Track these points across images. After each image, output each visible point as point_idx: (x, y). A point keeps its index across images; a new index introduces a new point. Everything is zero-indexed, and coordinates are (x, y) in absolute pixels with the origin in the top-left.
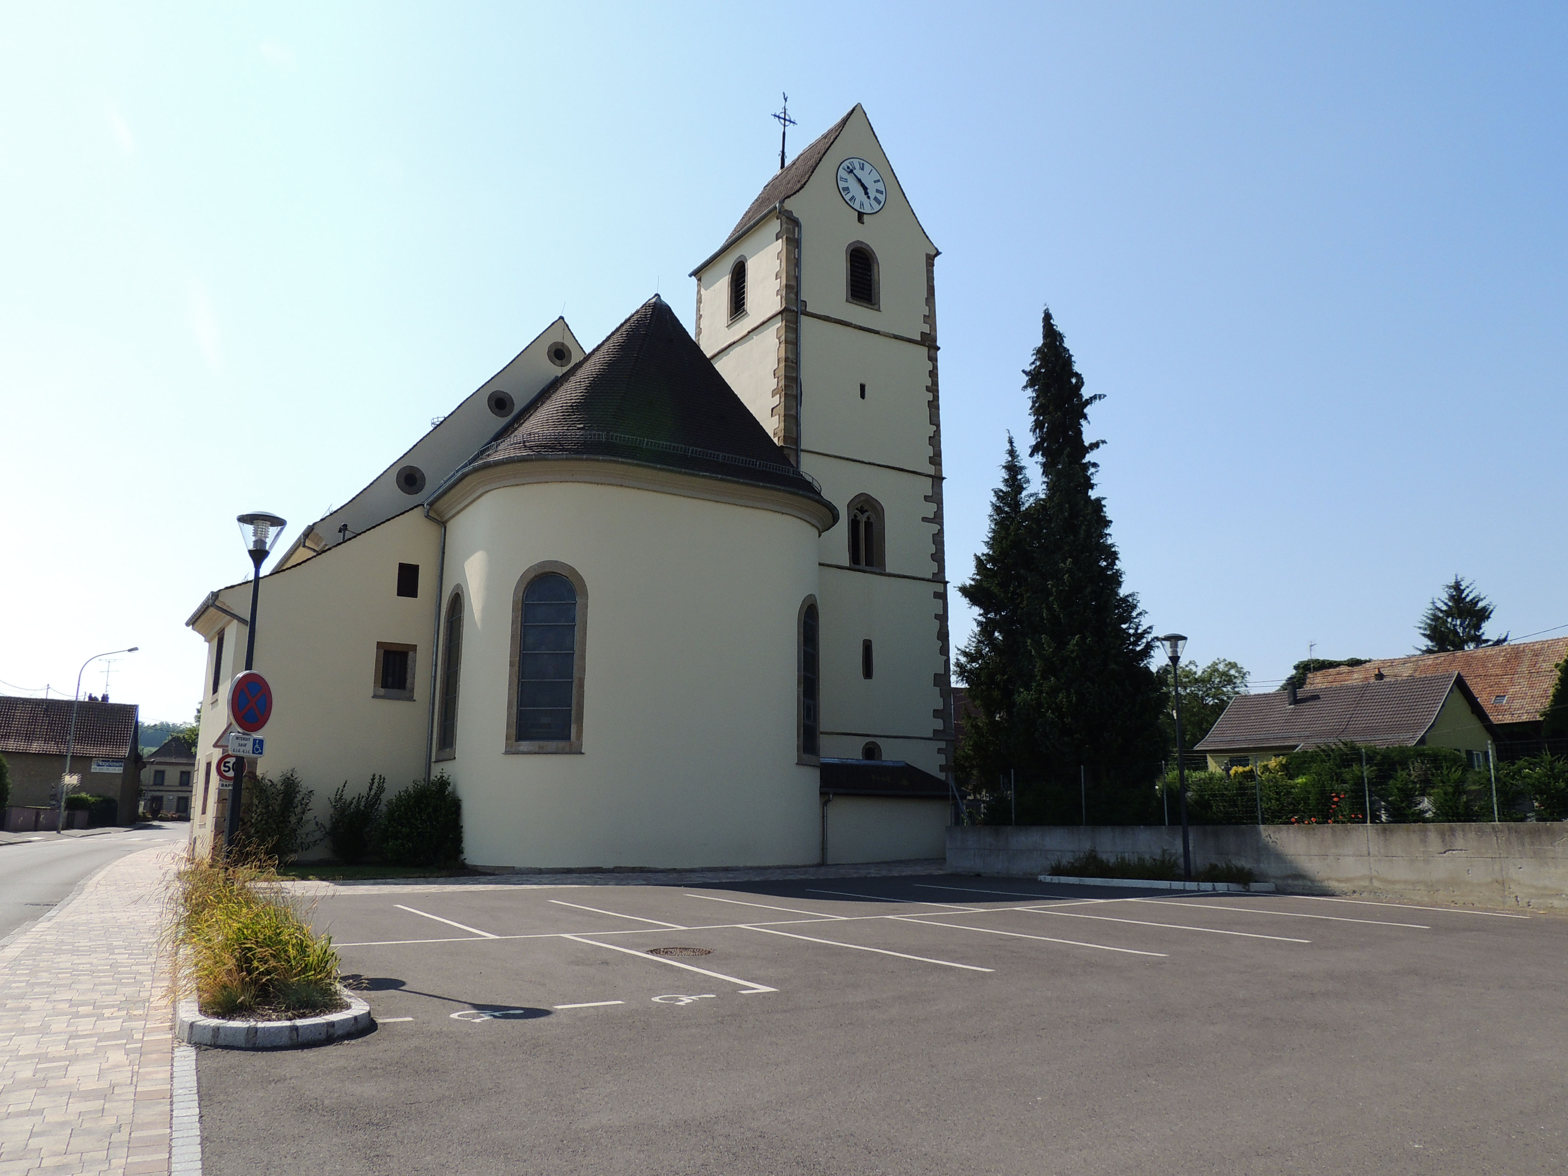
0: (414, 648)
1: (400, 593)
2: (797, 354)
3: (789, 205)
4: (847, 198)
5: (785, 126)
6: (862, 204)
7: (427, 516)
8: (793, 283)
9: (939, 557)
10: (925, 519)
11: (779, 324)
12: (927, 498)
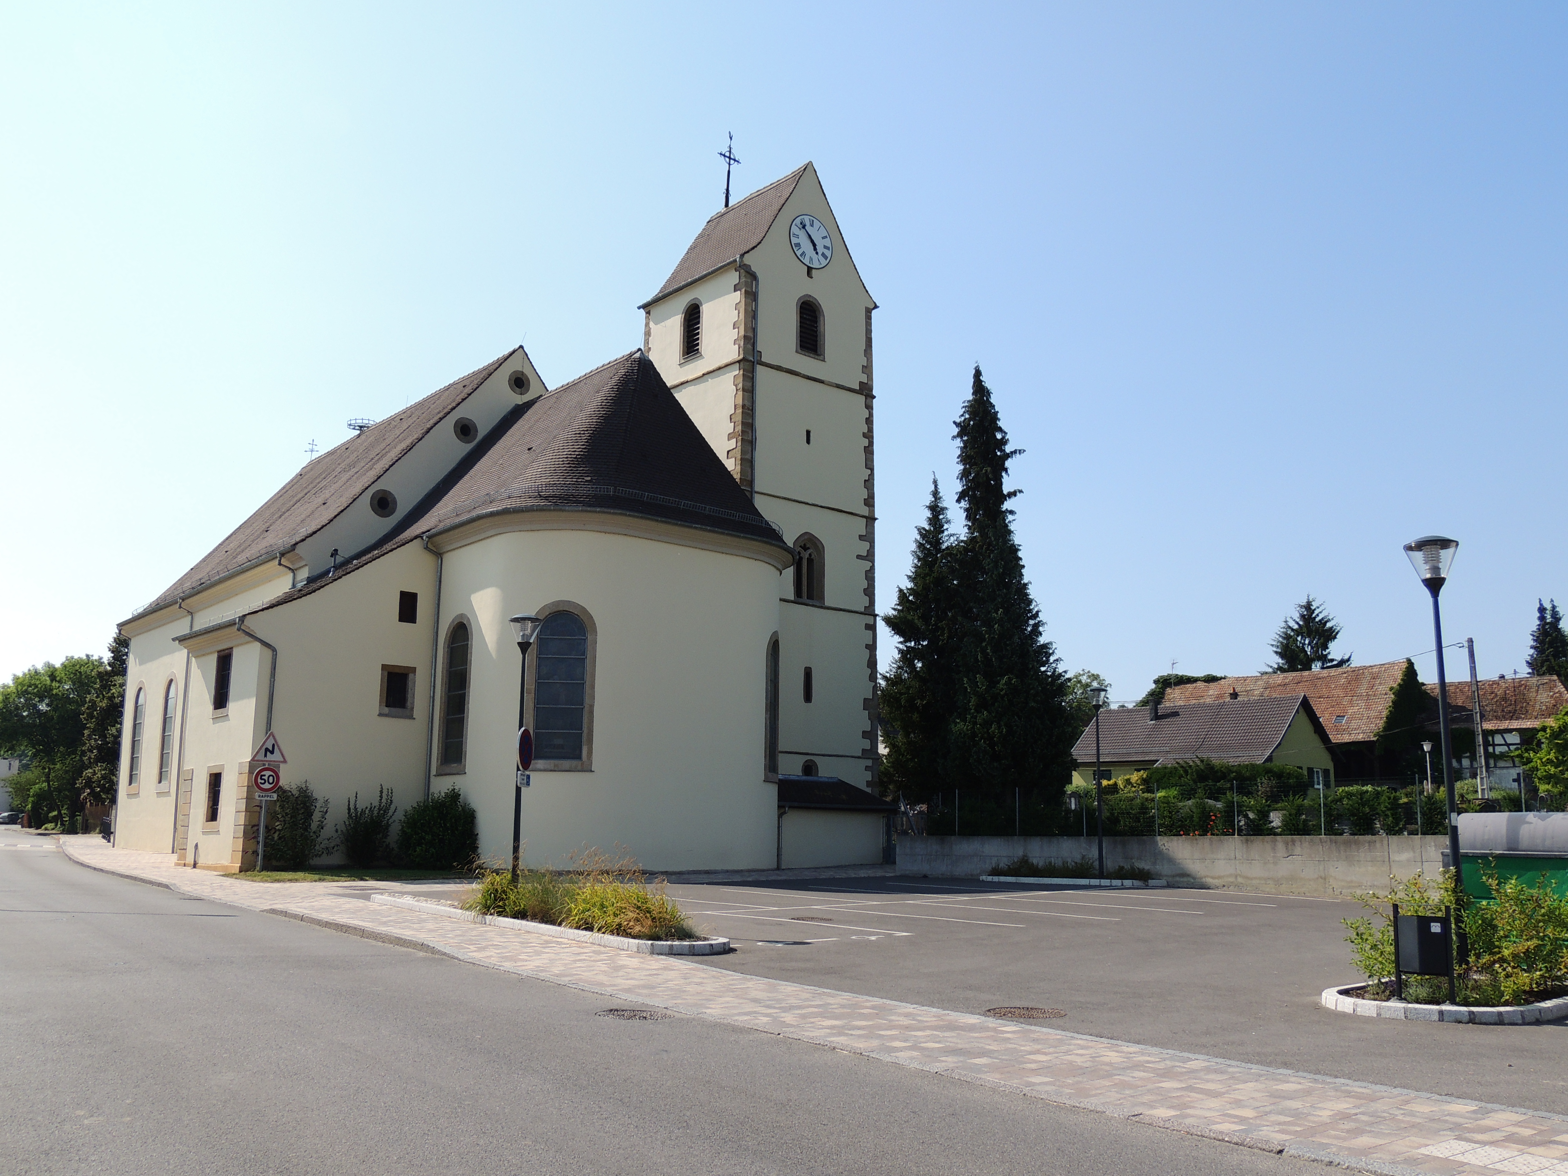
0: (413, 670)
1: (401, 619)
2: (753, 402)
3: (747, 260)
4: (799, 253)
5: (729, 164)
6: (811, 259)
7: (427, 548)
8: (750, 334)
9: (870, 592)
10: (859, 557)
11: (736, 371)
12: (861, 537)
